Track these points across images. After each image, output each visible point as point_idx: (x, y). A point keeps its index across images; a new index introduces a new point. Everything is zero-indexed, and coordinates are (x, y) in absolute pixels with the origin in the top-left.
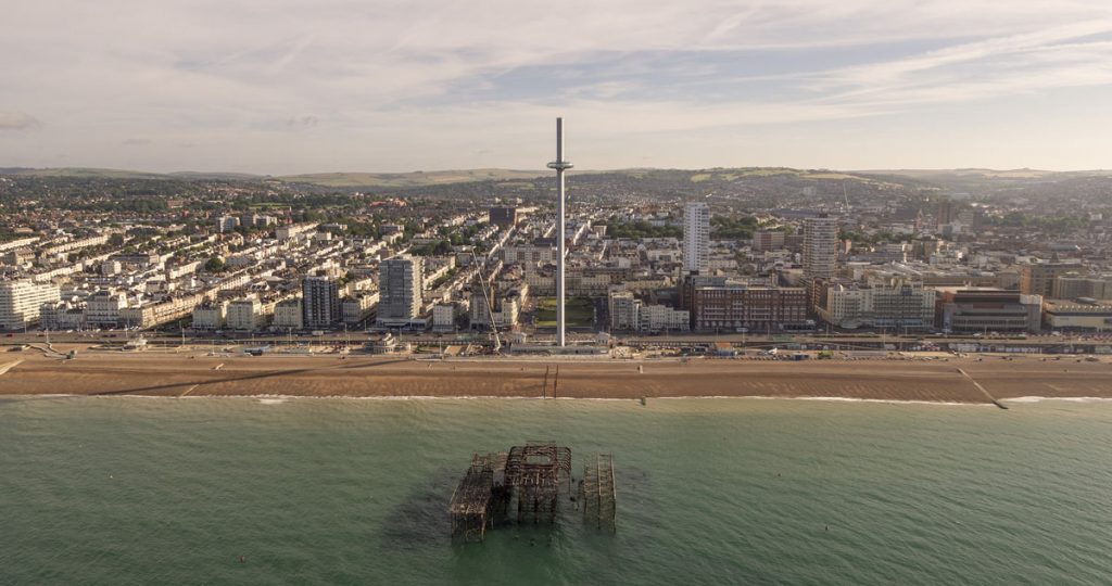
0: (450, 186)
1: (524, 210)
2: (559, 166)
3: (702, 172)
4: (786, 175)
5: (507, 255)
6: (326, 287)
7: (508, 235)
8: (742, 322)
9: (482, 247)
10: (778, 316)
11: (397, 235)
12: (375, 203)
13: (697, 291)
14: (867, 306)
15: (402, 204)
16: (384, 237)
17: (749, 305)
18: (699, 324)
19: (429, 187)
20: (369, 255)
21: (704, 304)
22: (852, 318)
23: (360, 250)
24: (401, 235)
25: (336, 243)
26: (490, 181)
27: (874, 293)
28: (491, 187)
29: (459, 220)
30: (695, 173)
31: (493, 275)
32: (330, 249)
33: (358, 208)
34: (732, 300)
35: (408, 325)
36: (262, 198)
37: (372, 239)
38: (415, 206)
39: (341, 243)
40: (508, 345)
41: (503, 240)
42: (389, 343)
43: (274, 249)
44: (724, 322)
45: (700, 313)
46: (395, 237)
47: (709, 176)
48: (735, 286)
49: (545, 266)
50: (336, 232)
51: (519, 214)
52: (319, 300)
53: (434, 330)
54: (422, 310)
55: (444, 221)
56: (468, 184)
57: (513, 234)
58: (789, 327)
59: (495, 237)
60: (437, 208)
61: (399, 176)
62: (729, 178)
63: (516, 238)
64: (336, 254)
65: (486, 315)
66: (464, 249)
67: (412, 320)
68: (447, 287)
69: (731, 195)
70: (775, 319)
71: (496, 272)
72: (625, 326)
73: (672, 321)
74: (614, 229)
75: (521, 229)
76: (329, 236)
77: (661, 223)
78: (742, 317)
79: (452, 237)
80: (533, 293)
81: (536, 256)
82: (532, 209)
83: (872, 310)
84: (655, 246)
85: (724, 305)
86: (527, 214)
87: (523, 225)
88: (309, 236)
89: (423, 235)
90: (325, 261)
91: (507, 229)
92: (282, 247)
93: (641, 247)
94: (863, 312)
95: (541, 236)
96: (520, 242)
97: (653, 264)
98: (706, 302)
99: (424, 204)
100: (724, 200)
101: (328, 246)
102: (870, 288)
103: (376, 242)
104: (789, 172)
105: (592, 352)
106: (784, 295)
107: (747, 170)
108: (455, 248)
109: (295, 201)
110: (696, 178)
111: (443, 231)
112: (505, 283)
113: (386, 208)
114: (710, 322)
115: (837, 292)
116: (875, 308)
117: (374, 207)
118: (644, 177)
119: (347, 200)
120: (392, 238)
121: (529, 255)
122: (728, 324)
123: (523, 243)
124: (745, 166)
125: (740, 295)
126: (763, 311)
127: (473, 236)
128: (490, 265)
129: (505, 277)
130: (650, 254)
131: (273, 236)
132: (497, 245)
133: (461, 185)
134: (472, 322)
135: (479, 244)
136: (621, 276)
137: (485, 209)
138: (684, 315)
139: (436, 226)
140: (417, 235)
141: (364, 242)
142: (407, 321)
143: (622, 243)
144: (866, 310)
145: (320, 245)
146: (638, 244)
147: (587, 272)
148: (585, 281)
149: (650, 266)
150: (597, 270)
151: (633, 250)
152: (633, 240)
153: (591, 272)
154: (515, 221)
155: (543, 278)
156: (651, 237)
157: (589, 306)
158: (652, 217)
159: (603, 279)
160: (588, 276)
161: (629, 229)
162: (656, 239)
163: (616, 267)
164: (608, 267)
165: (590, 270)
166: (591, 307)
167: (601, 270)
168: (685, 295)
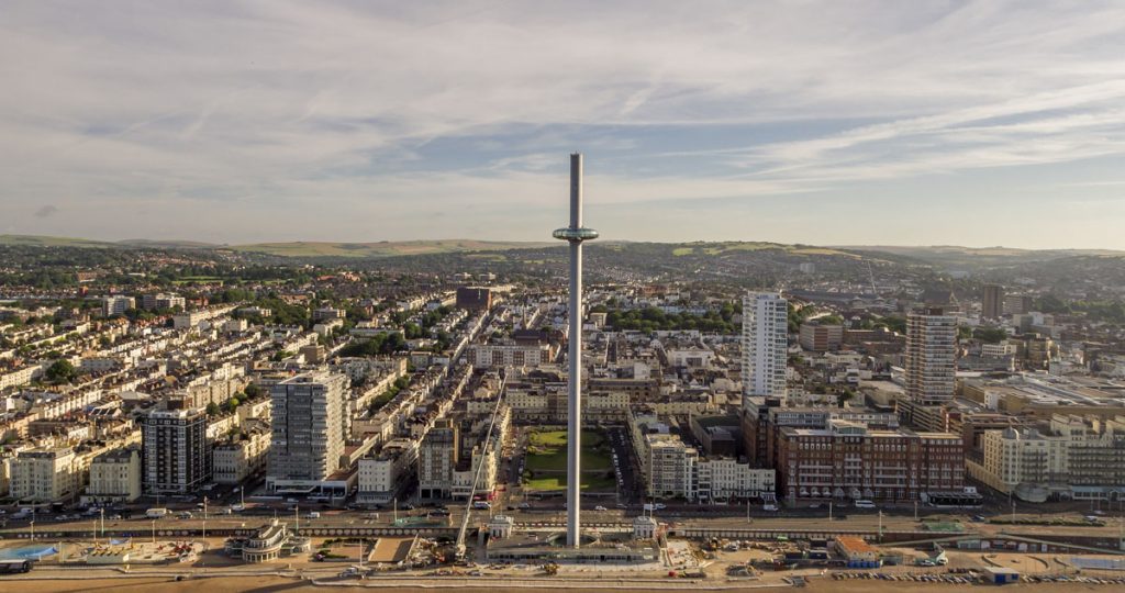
0: (416, 257)
1: (498, 289)
2: (574, 235)
3: (683, 245)
4: (773, 249)
5: (479, 356)
6: (182, 430)
7: (480, 324)
8: (861, 489)
9: (445, 342)
10: (920, 481)
11: (335, 323)
12: (324, 278)
13: (787, 439)
14: (1058, 463)
15: (355, 279)
16: (316, 327)
17: (872, 461)
18: (792, 491)
19: (392, 258)
20: (289, 354)
21: (799, 460)
22: (1034, 484)
23: (277, 346)
24: (340, 323)
25: (250, 334)
26: (459, 253)
27: (1069, 444)
28: (460, 260)
29: (418, 302)
30: (676, 246)
31: (459, 390)
32: (239, 344)
33: (302, 283)
34: (843, 452)
35: (318, 489)
36: (194, 270)
37: (301, 328)
38: (370, 281)
39: (258, 335)
40: (481, 538)
41: (474, 331)
42: (270, 541)
43: (162, 345)
44: (832, 489)
45: (792, 474)
46: (332, 326)
47: (691, 249)
48: (849, 429)
49: (531, 374)
50: (255, 319)
51: (494, 294)
52: (169, 450)
53: (360, 501)
54: (343, 461)
55: (398, 303)
56: (435, 255)
57: (487, 322)
58: (938, 501)
59: (463, 326)
60: (396, 284)
61: (364, 246)
62: (713, 252)
63: (490, 329)
64: (246, 352)
65: (445, 474)
66: (421, 345)
67: (323, 482)
68: (389, 411)
69: (722, 271)
70: (913, 485)
71: (463, 382)
72: (670, 493)
73: (747, 486)
74: (616, 318)
75: (496, 317)
76: (244, 325)
77: (675, 310)
78: (861, 480)
79: (407, 327)
80: (518, 421)
81: (518, 359)
82: (508, 288)
83: (1066, 471)
84: (674, 343)
85: (831, 461)
86: (504, 294)
87: (498, 310)
88: (217, 324)
89: (368, 325)
90: (220, 366)
91: (478, 315)
92: (175, 341)
93: (656, 343)
94: (1052, 474)
95: (523, 324)
96: (495, 335)
97: (678, 370)
98: (802, 456)
99: (380, 279)
100: (715, 276)
101: (240, 339)
102: (1059, 434)
103: (302, 335)
104: (775, 247)
105: (629, 559)
106: (927, 446)
107: (731, 244)
108: (411, 343)
109: (233, 274)
110: (678, 252)
111: (396, 319)
112: (477, 404)
113: (336, 283)
114: (809, 489)
115: (1010, 442)
116: (1071, 468)
117: (322, 282)
118: (624, 250)
119: (293, 274)
120: (327, 328)
121: (509, 357)
122: (839, 493)
123: (500, 336)
124: (727, 240)
125: (857, 444)
126: (895, 472)
127: (434, 325)
128: (455, 372)
129: (477, 394)
130: (673, 355)
131: (170, 324)
132: (466, 339)
133: (427, 256)
134: (423, 486)
135: (441, 336)
136: (642, 393)
137: (452, 287)
138: (766, 477)
139: (387, 311)
140: (361, 324)
141: (289, 333)
142: (314, 483)
143: (630, 337)
144: (1057, 470)
145: (229, 338)
146: (652, 339)
147: (593, 386)
148: (593, 402)
149: (676, 375)
150: (609, 383)
151: (648, 350)
152: (644, 332)
153: (600, 386)
154: (489, 303)
155: (532, 398)
156: (666, 329)
157: (603, 446)
158: (661, 301)
159: (619, 400)
160: (596, 394)
161: (637, 318)
162: (673, 332)
163: (632, 376)
164: (619, 376)
165: (599, 383)
166: (608, 448)
167: (614, 383)
168: (758, 437)
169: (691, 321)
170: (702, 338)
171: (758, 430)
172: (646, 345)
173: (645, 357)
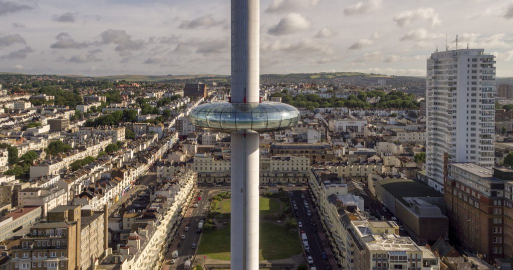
3: (315, 74)
15: (138, 86)
31: (159, 153)
46: (90, 106)
62: (330, 77)
74: (288, 101)
75: (207, 100)
77: (327, 96)
79: (144, 107)
84: (331, 116)
87: (210, 97)
91: (197, 100)
93: (318, 116)
97: (342, 135)
107: (339, 73)
110: (313, 77)
112: (166, 169)
117: (119, 87)
120: (85, 107)
127: (164, 106)
136: (319, 156)
141: (55, 111)
146: (315, 114)
147: (275, 150)
148: (275, 165)
149: (342, 139)
150: (288, 147)
151: (314, 120)
152: (308, 109)
153: (281, 150)
154: (205, 93)
155: (218, 162)
156: (324, 107)
157: (287, 220)
158: (315, 91)
159: (300, 163)
160: (279, 158)
161: (302, 100)
162: (329, 109)
163: (306, 141)
164: (296, 141)
165: (280, 147)
166: (294, 221)
167: (292, 147)
168: (490, 221)
169: (340, 101)
170: (350, 112)
171: (491, 212)
172: (312, 118)
173: (314, 126)
